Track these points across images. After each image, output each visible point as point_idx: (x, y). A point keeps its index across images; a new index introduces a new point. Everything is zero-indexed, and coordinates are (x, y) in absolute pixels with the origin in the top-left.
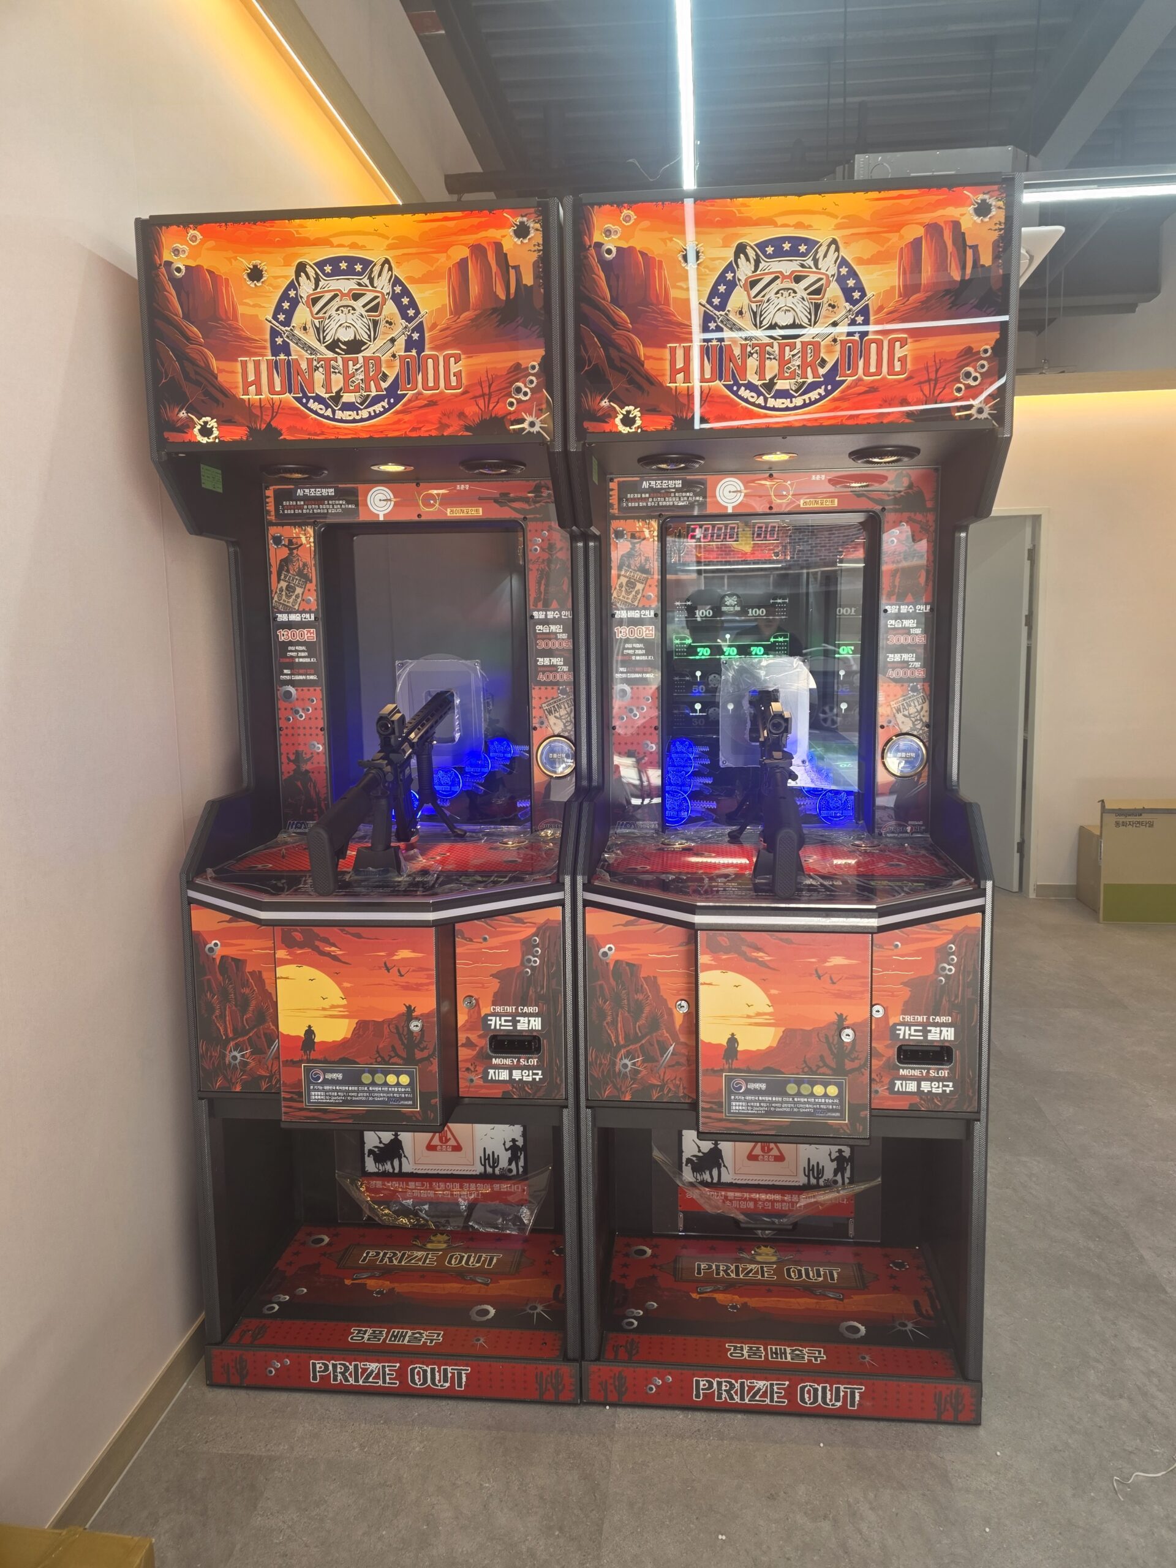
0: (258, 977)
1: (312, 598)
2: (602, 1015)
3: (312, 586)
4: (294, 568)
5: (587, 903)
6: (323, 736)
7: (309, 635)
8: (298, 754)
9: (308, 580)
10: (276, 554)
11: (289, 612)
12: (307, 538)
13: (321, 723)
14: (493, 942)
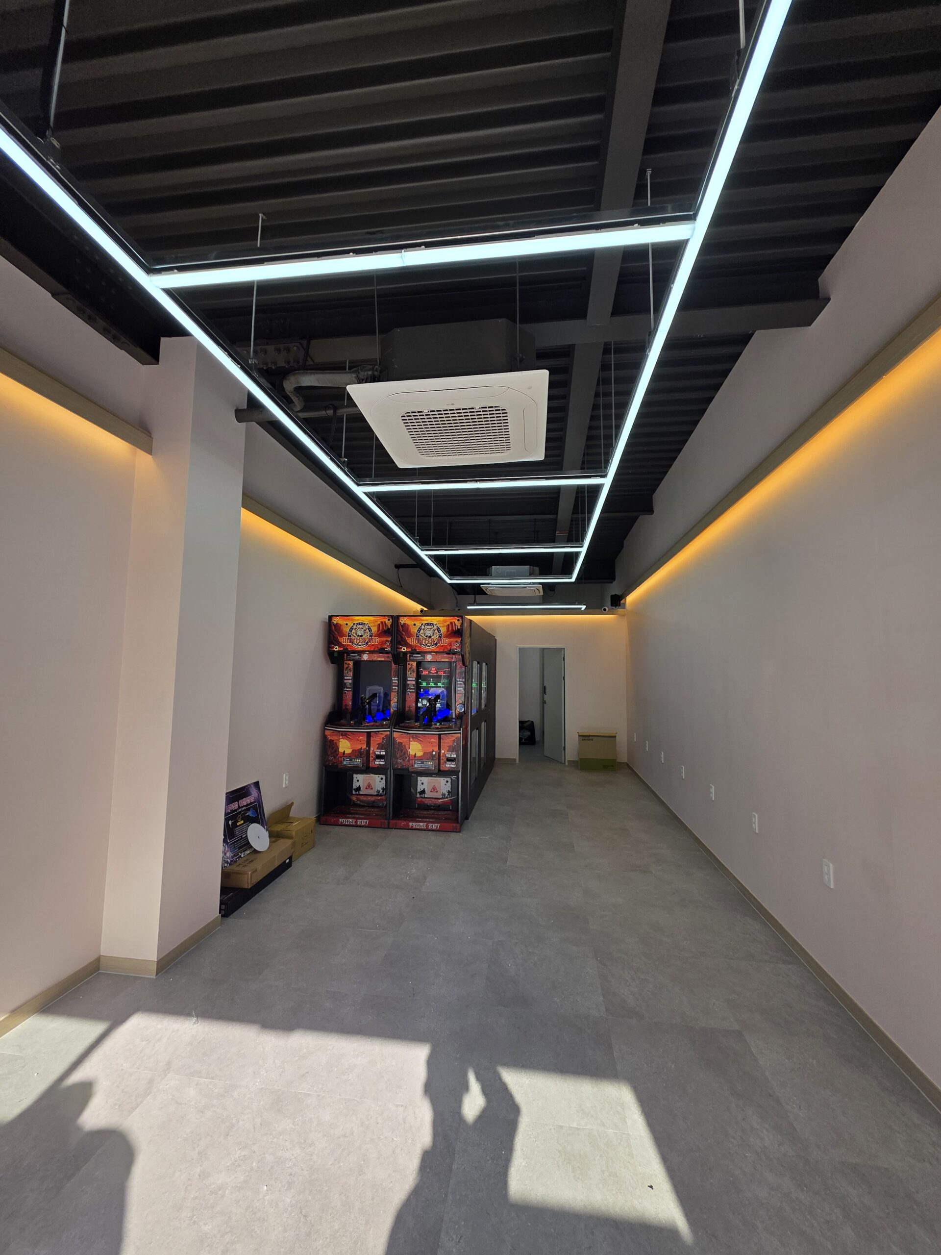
0: (336, 743)
1: (352, 674)
2: (396, 752)
3: (352, 672)
4: (349, 669)
5: (394, 731)
6: (351, 701)
7: (350, 681)
8: (346, 704)
9: (351, 671)
10: (346, 666)
11: (347, 677)
12: (351, 663)
13: (351, 698)
14: (377, 738)
